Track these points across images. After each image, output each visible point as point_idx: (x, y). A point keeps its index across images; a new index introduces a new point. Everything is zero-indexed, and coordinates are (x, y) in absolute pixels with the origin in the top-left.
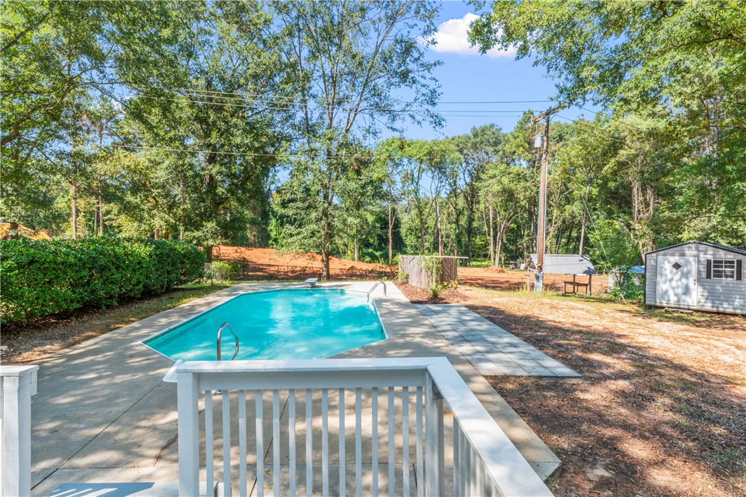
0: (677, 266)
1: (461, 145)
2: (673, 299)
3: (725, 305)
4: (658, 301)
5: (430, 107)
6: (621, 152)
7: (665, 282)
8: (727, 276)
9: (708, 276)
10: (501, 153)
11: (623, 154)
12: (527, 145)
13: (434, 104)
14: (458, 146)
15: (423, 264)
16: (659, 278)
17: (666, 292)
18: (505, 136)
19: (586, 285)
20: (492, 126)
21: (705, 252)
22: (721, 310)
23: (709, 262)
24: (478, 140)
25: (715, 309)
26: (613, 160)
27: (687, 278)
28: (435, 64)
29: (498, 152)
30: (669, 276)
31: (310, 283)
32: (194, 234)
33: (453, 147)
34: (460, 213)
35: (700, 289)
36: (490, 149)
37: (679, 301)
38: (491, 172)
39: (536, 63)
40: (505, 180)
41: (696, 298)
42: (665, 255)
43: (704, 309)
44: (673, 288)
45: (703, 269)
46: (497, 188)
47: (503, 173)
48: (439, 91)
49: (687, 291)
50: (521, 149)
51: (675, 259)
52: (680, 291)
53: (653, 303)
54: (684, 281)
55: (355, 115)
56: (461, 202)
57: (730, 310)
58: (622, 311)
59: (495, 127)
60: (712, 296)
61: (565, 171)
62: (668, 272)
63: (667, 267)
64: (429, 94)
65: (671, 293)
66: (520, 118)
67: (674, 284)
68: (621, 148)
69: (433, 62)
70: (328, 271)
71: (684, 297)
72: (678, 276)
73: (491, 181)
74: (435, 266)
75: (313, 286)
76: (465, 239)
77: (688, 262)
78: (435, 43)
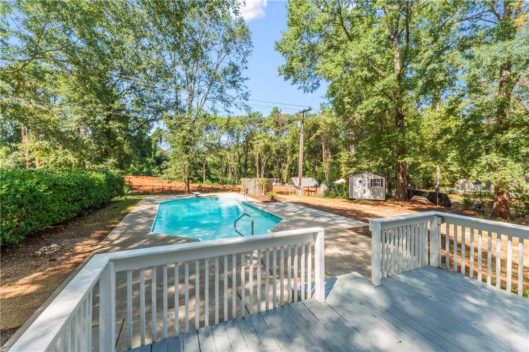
0: (360, 182)
1: (243, 121)
2: (360, 195)
3: (378, 197)
4: (354, 196)
5: (245, 101)
6: (318, 131)
7: (357, 188)
8: (378, 185)
9: (372, 186)
10: (263, 127)
11: (319, 132)
12: (276, 124)
13: (247, 100)
14: (241, 121)
15: (257, 183)
16: (354, 187)
17: (357, 193)
18: (265, 118)
19: (314, 191)
20: (258, 113)
21: (371, 176)
22: (376, 199)
23: (372, 180)
24: (252, 119)
25: (374, 199)
26: (314, 135)
27: (364, 186)
28: (246, 79)
29: (261, 126)
30: (358, 186)
31: (196, 195)
32: (99, 166)
33: (238, 122)
34: (240, 157)
35: (369, 191)
36: (257, 124)
37: (362, 196)
38: (259, 136)
39: (299, 88)
40: (266, 140)
41: (368, 195)
42: (356, 177)
43: (370, 199)
44: (360, 191)
45: (370, 182)
46: (262, 144)
47: (264, 137)
48: (249, 93)
49: (364, 192)
50: (273, 126)
51: (360, 179)
52: (362, 192)
53: (352, 198)
54: (363, 187)
55: (205, 100)
56: (241, 150)
57: (380, 199)
58: (343, 201)
59: (260, 114)
60: (374, 193)
61: (293, 138)
62: (358, 184)
63: (357, 182)
64: (244, 94)
65: (359, 193)
66: (272, 110)
67: (360, 189)
68: (318, 129)
69: (245, 78)
70: (189, 189)
71: (364, 194)
72: (361, 186)
73: (259, 141)
74: (265, 184)
75: (197, 196)
76: (243, 170)
77: (365, 180)
78: (247, 68)
